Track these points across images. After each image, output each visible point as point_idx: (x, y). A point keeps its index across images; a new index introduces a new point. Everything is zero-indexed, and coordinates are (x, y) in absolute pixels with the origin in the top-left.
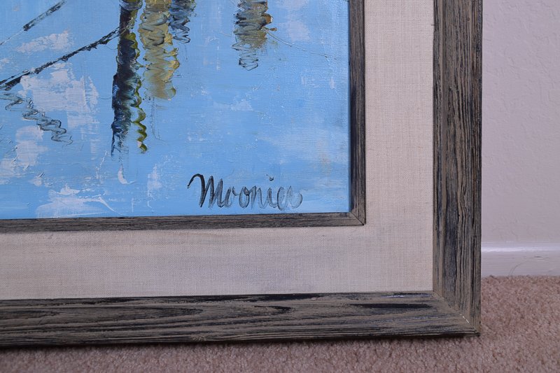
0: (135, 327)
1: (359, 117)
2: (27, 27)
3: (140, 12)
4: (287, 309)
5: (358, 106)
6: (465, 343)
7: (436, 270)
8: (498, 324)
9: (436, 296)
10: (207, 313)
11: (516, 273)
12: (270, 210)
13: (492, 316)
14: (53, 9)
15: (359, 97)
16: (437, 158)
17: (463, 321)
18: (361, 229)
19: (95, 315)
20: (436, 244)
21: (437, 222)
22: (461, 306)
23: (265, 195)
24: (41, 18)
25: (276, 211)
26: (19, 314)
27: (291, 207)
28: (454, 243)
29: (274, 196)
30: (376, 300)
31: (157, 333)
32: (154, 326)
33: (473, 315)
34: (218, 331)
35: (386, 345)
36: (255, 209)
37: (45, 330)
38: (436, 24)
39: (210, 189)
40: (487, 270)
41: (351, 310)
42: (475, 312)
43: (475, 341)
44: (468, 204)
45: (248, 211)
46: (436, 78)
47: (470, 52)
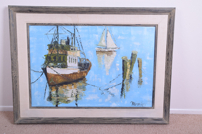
0: (124, 122)
1: (154, 95)
2: (110, 82)
3: (125, 80)
4: (143, 120)
5: (154, 93)
6: (167, 125)
7: (163, 115)
8: (172, 122)
9: (163, 119)
10: (133, 120)
11: (176, 113)
12: (141, 106)
13: (171, 121)
14: (114, 80)
15: (154, 92)
16: (164, 101)
17: (167, 122)
18: (154, 109)
19: (119, 120)
20: (164, 112)
21: (164, 109)
22: (167, 120)
23: (141, 104)
24: (112, 81)
25: (142, 106)
26: (109, 119)
27: (144, 106)
28: (166, 112)
29: (142, 104)
30: (155, 119)
31: (127, 123)
32: (126, 122)
33: (168, 122)
34: (135, 123)
35: (156, 125)
36: (139, 106)
37: (112, 122)
38: (165, 83)
39: (133, 103)
40: (171, 113)
41: (152, 120)
42: (168, 121)
43: (168, 125)
44: (168, 107)
45: (138, 106)
46: (165, 90)
47: (169, 88)
